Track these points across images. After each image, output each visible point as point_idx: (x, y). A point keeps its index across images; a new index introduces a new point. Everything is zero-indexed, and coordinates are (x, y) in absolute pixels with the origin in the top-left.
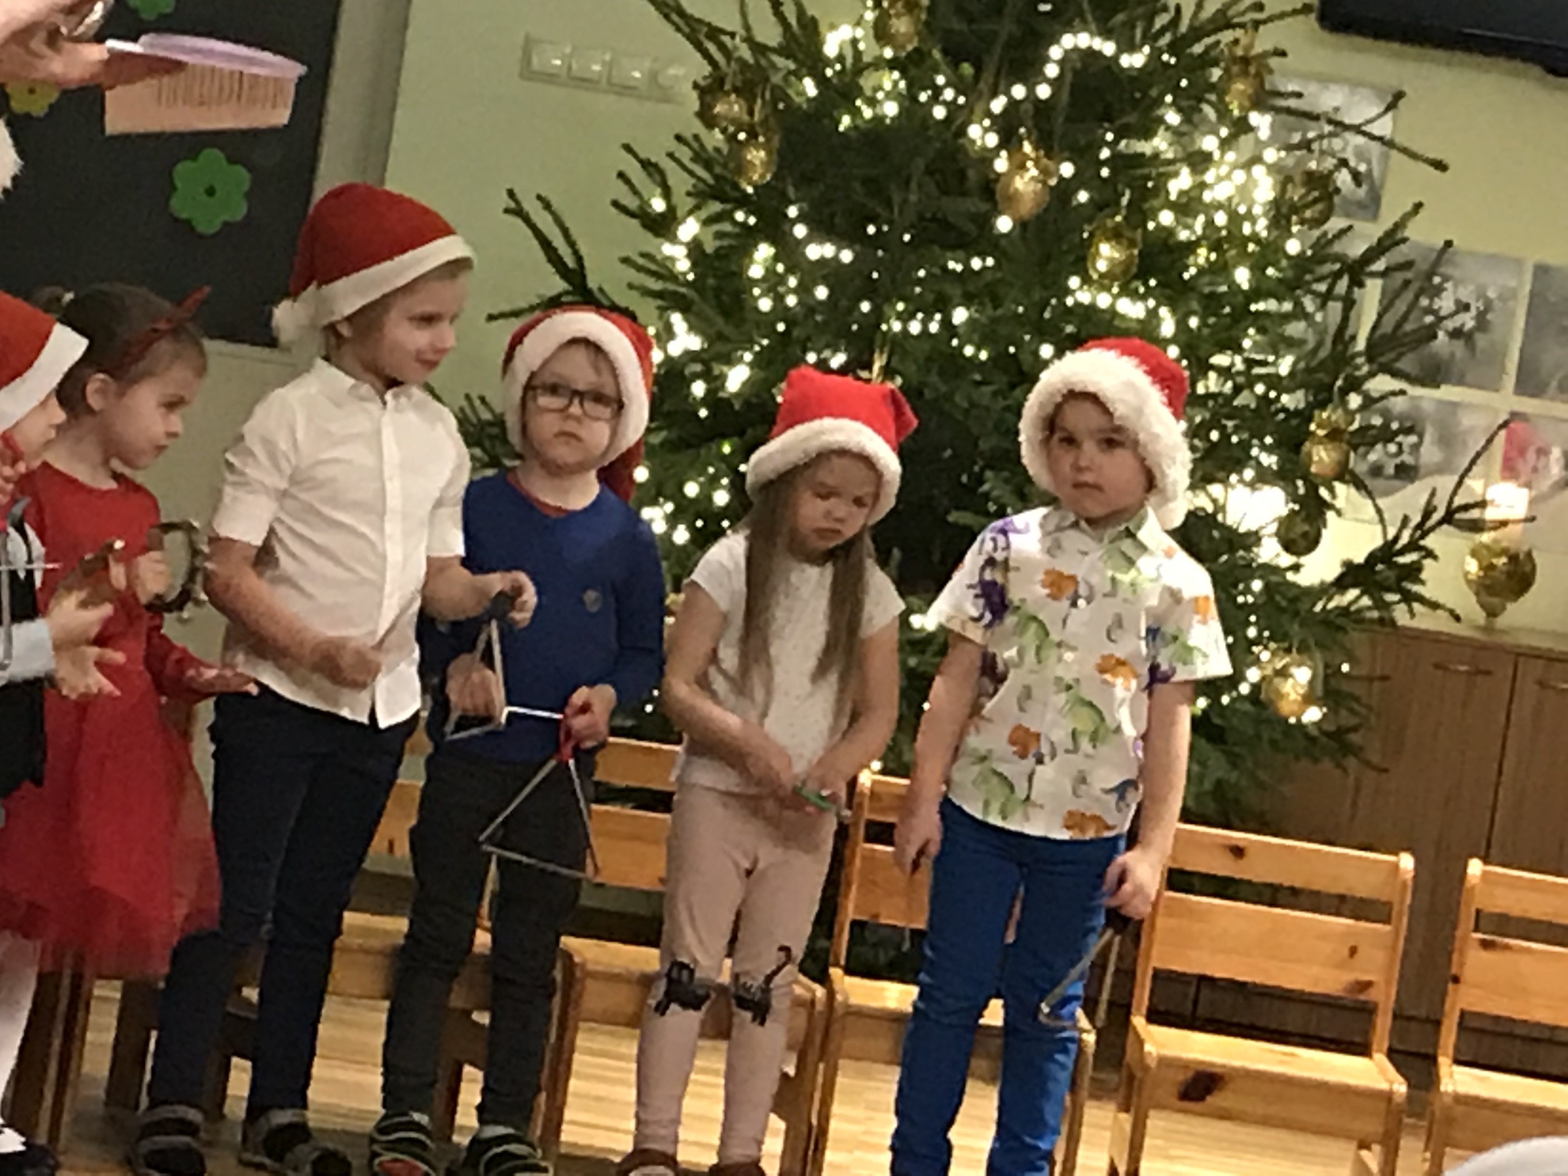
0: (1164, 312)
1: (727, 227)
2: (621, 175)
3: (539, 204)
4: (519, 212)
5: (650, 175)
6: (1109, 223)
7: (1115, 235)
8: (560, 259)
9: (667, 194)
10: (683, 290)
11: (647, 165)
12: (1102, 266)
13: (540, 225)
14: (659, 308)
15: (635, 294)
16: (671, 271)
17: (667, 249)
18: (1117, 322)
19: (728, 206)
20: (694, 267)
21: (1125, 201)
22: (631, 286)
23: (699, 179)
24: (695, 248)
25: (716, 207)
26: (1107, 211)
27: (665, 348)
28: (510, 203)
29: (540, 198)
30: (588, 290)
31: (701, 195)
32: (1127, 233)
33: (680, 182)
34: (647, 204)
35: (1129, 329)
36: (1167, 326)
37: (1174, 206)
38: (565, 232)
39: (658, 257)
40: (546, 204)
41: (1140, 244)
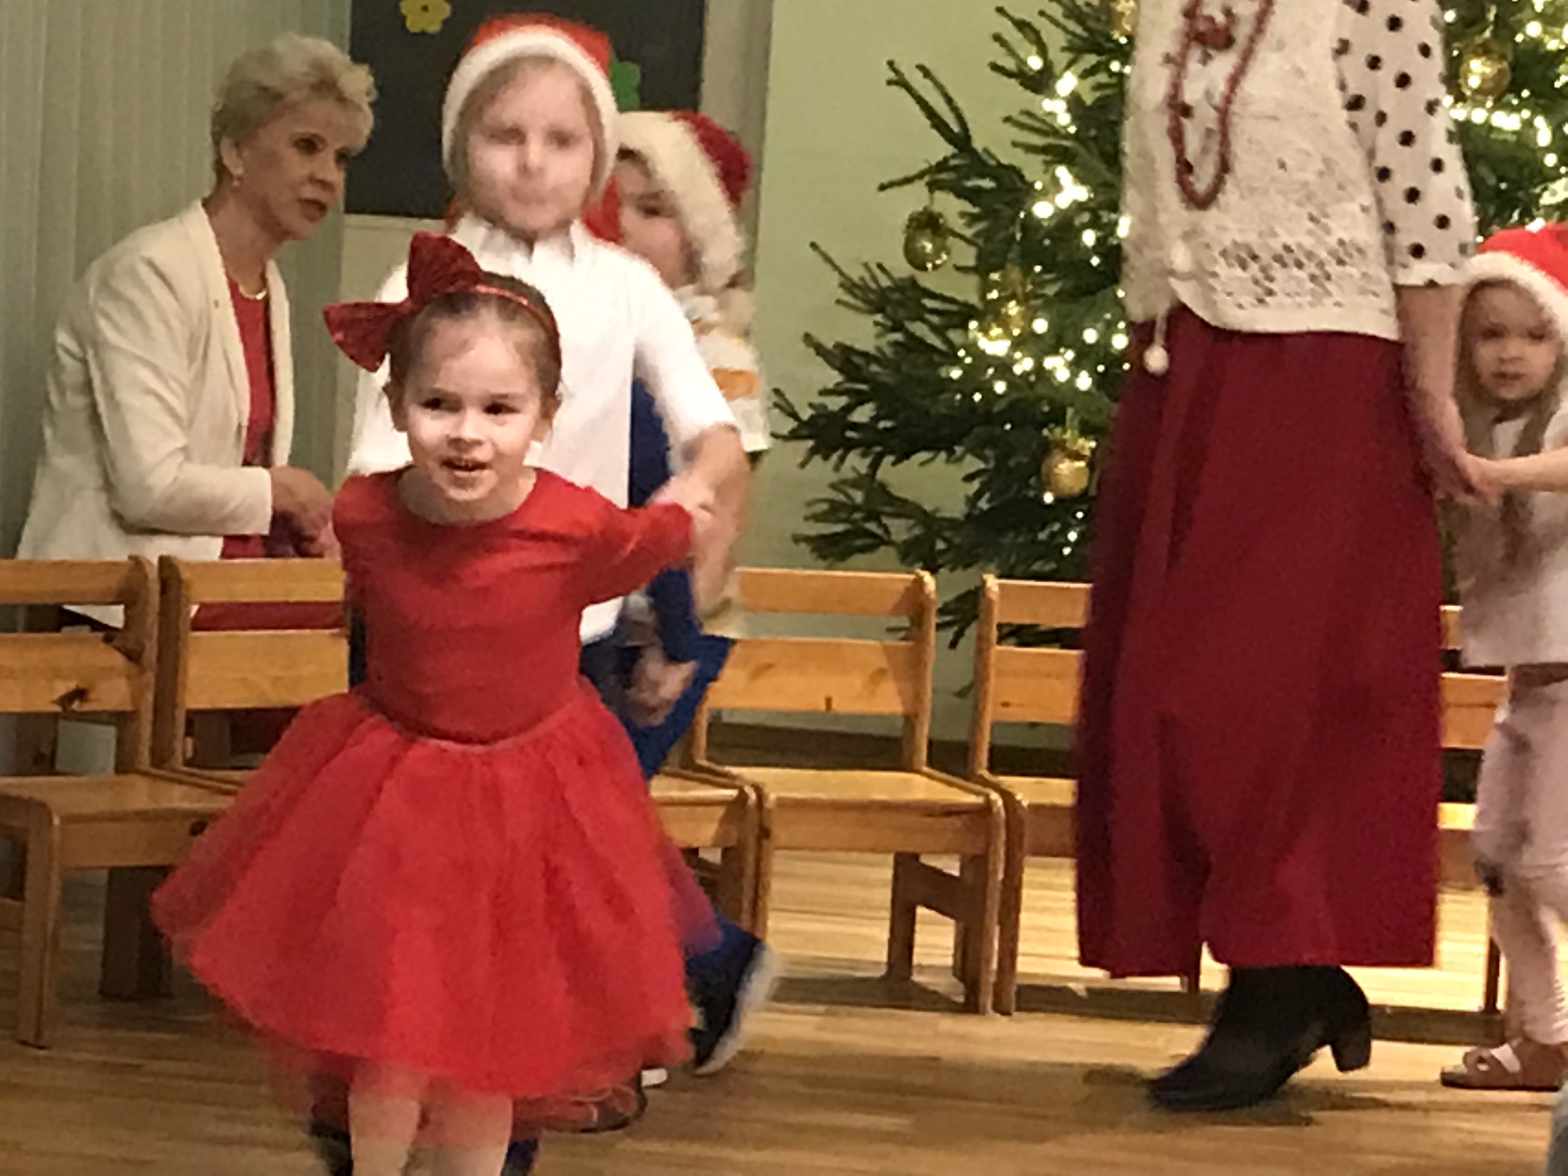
0: (1540, 122)
1: (1102, 78)
2: (997, 38)
3: (919, 75)
4: (901, 82)
5: (1025, 35)
6: (1478, 40)
7: (1485, 51)
8: (947, 126)
9: (1043, 51)
10: (1065, 143)
11: (1022, 26)
12: (1474, 82)
13: (923, 93)
14: (1046, 163)
15: (1019, 151)
16: (1052, 127)
17: (1048, 105)
18: (1493, 136)
19: (1103, 58)
20: (1075, 120)
21: (1491, 17)
22: (1015, 144)
23: (1073, 34)
24: (1074, 102)
25: (1091, 59)
26: (1475, 29)
27: (1052, 201)
28: (892, 75)
29: (921, 68)
30: (973, 152)
31: (1076, 49)
32: (1495, 47)
33: (1055, 39)
34: (1024, 63)
35: (1505, 141)
36: (1544, 135)
37: (1540, 17)
38: (949, 100)
39: (1039, 113)
40: (926, 73)
41: (1510, 58)
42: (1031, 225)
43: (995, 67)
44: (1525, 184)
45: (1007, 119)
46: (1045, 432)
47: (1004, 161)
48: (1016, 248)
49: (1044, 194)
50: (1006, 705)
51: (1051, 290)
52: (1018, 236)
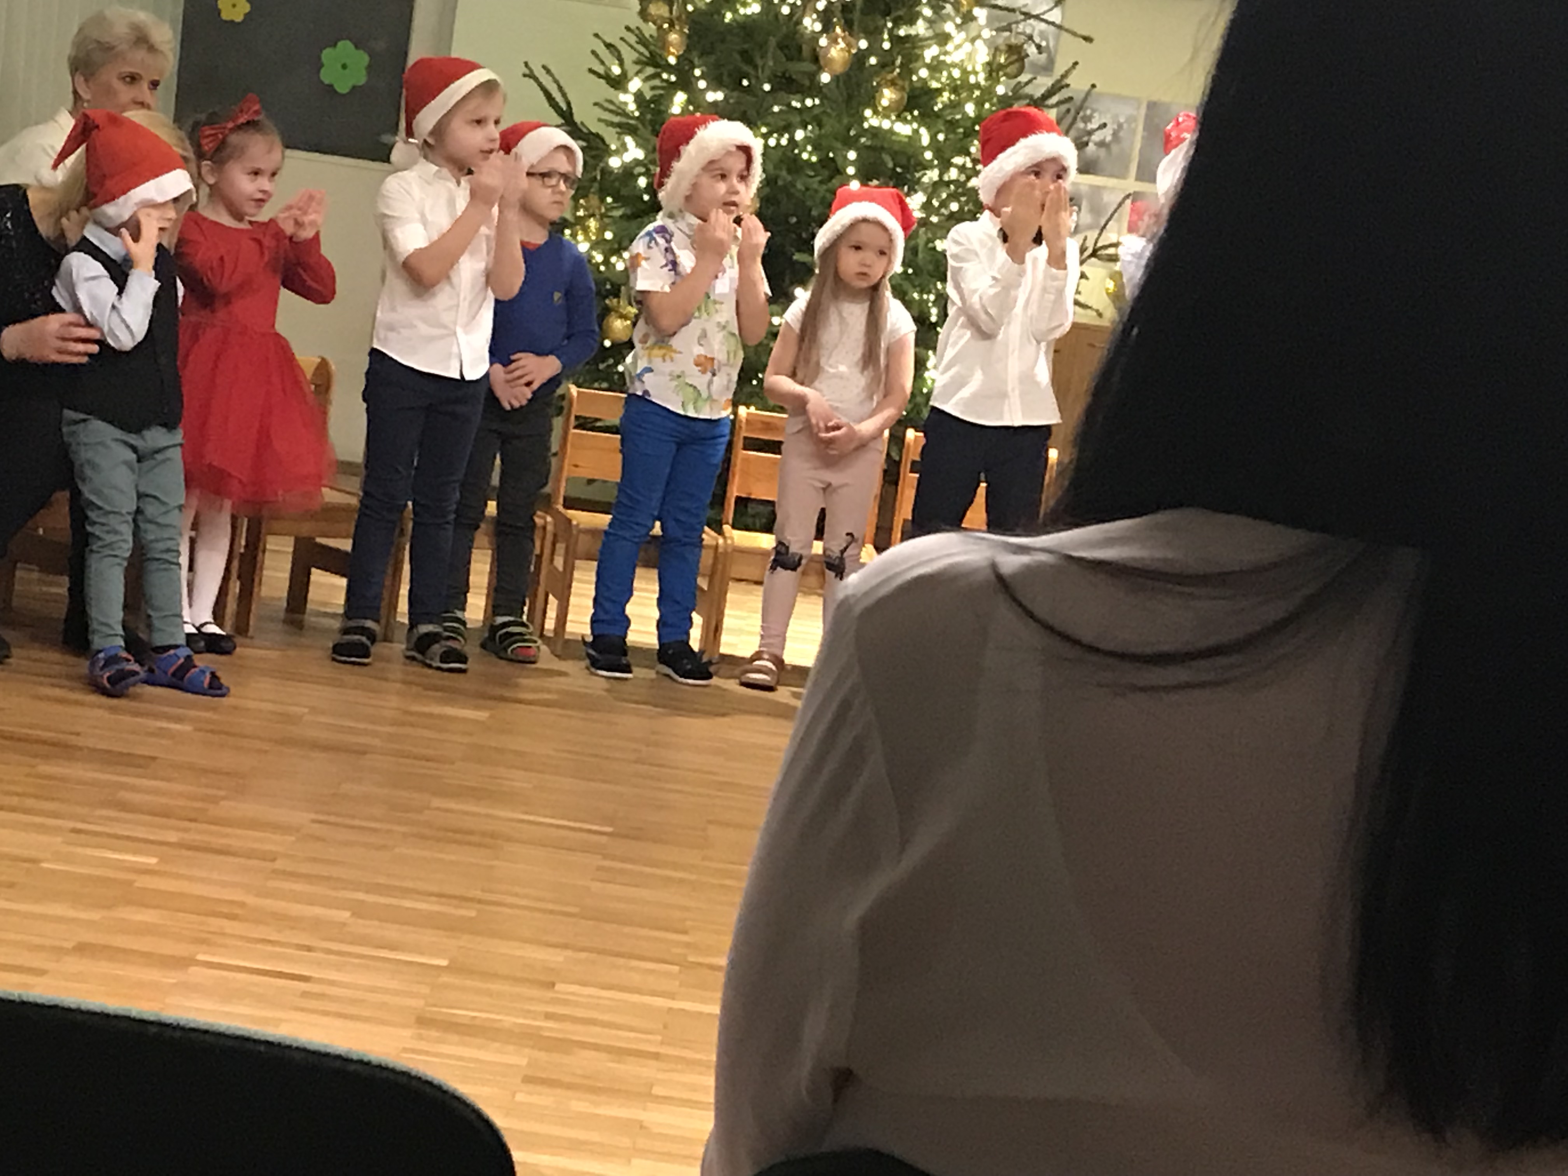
0: (923, 131)
1: (657, 82)
2: (593, 52)
3: (544, 72)
4: (531, 76)
5: (611, 52)
6: (889, 77)
7: (893, 83)
8: (557, 103)
9: (621, 64)
10: (632, 122)
11: (609, 46)
12: (885, 102)
13: (544, 83)
14: (618, 133)
15: (602, 125)
16: (624, 111)
17: (623, 97)
18: (894, 138)
19: (659, 70)
20: (638, 108)
21: (898, 62)
22: (600, 120)
23: (641, 54)
24: (639, 97)
25: (650, 70)
26: (888, 69)
27: (621, 157)
28: (527, 72)
29: (544, 67)
30: (575, 124)
31: (642, 63)
32: (900, 82)
33: (629, 56)
34: (610, 69)
35: (900, 142)
36: (925, 140)
37: (929, 67)
38: (560, 88)
39: (617, 102)
40: (548, 71)
41: (908, 89)
42: (606, 172)
43: (591, 71)
44: (912, 169)
45: (596, 104)
46: (607, 301)
47: (594, 131)
48: (596, 185)
49: (617, 152)
50: (576, 466)
51: (617, 213)
52: (599, 177)
